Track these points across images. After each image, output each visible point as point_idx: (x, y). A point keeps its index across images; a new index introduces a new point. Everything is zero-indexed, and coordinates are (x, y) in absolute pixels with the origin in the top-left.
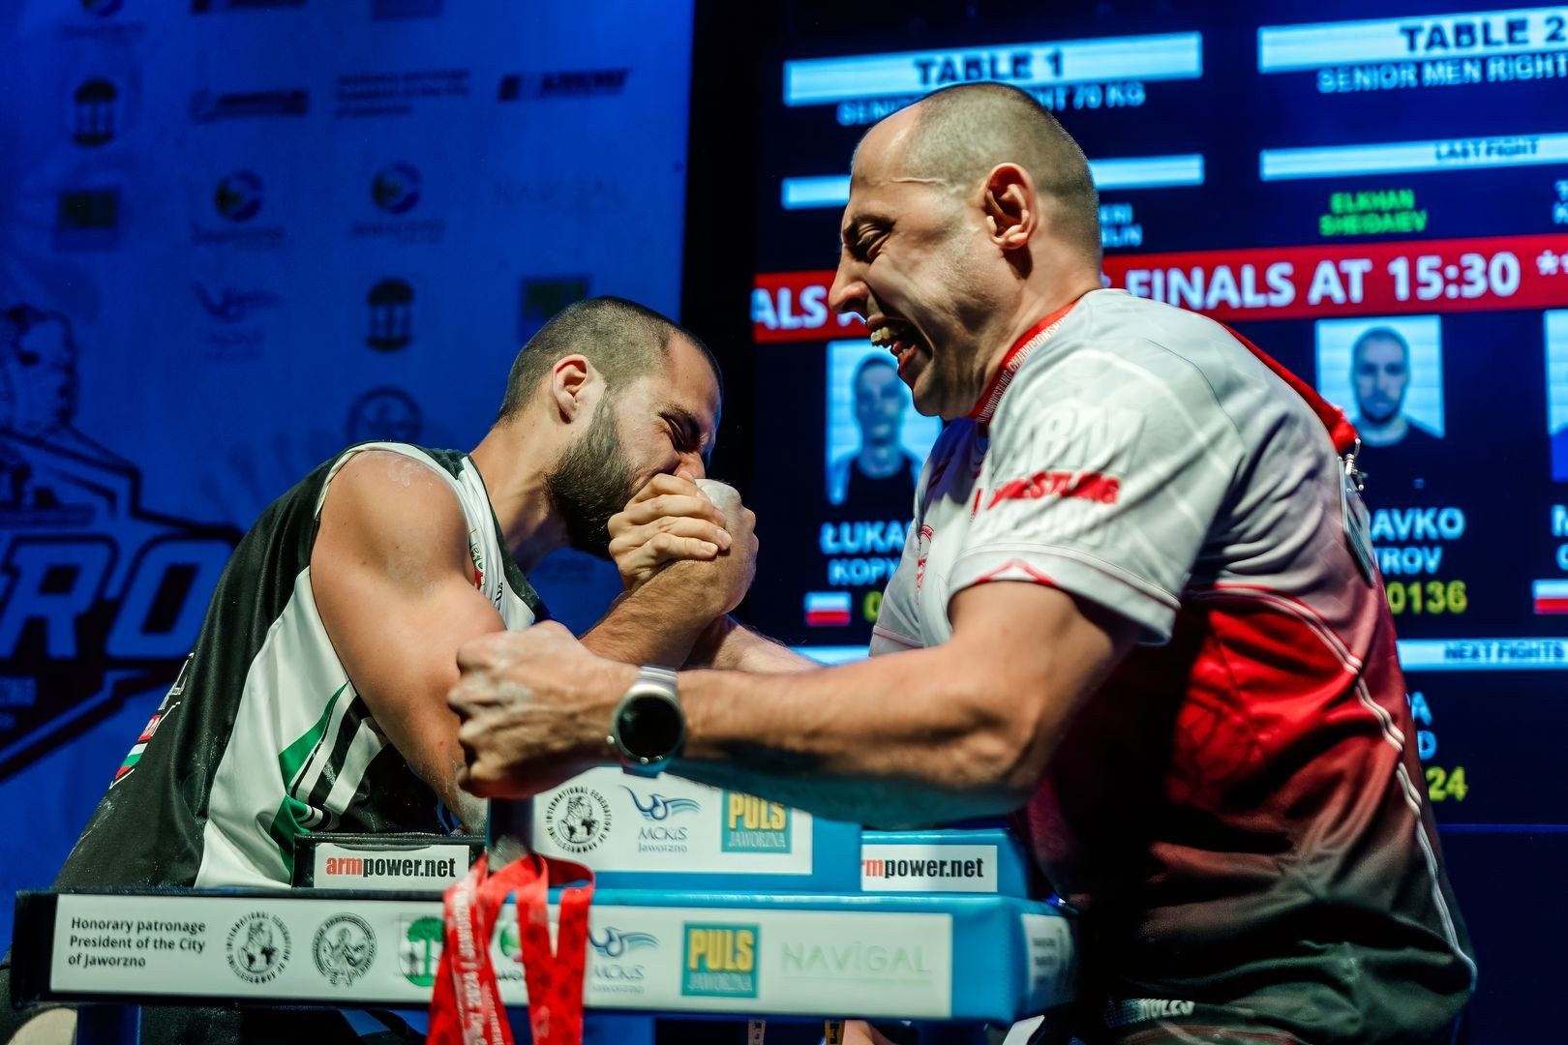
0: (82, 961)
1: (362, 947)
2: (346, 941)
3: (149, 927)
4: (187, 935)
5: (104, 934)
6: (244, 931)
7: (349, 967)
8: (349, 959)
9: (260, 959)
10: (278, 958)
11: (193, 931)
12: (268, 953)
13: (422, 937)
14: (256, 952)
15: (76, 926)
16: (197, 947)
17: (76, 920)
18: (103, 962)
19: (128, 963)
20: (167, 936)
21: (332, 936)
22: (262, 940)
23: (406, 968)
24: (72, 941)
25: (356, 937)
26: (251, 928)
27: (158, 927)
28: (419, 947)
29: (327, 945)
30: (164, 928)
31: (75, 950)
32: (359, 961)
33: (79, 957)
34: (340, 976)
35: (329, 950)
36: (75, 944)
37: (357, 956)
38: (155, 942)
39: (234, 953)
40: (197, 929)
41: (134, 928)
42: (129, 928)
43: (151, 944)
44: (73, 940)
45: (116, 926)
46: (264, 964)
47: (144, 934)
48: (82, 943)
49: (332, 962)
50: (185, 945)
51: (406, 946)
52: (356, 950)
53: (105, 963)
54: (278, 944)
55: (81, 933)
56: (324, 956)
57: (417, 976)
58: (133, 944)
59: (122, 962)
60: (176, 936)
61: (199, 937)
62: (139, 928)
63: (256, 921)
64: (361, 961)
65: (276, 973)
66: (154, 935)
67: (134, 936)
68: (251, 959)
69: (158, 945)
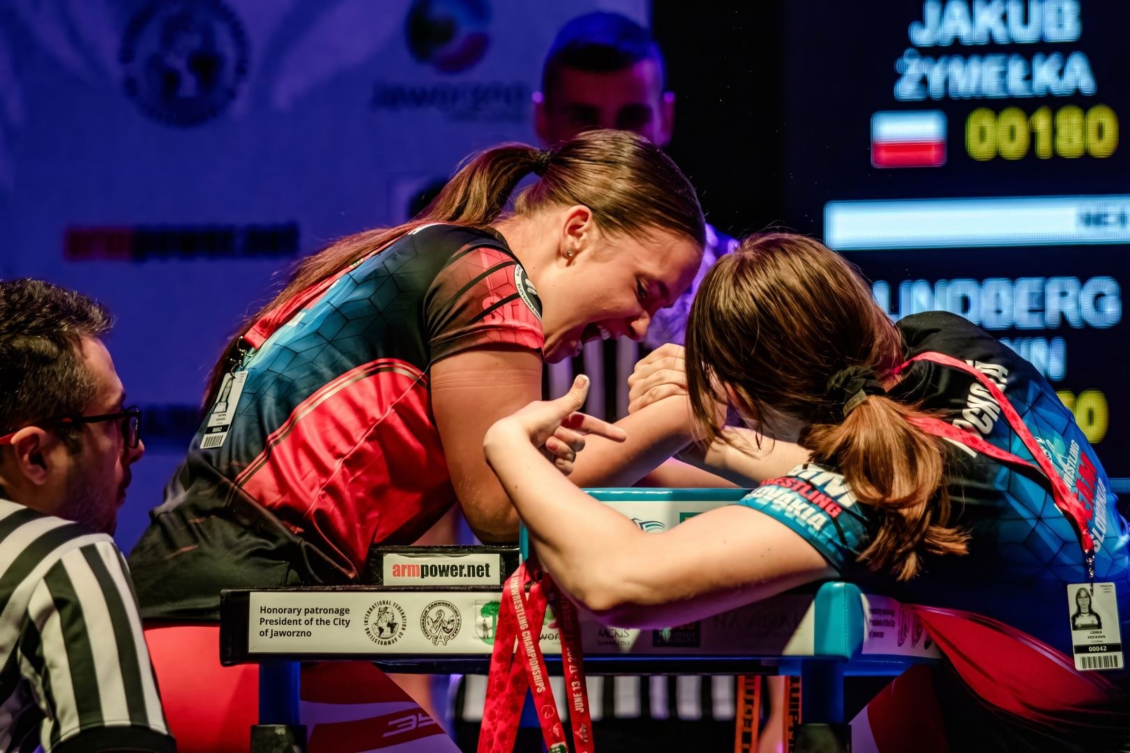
0: (269, 634)
1: (453, 621)
2: (442, 618)
3: (313, 611)
4: (338, 616)
5: (283, 616)
6: (376, 611)
7: (445, 634)
8: (444, 628)
9: (387, 630)
10: (398, 629)
11: (342, 614)
12: (392, 626)
13: (490, 614)
14: (384, 625)
15: (263, 611)
16: (345, 622)
17: (263, 608)
18: (282, 634)
19: (300, 634)
20: (325, 617)
21: (433, 614)
22: (388, 618)
23: (481, 633)
24: (261, 622)
25: (448, 614)
26: (379, 611)
27: (318, 611)
28: (490, 620)
29: (429, 619)
30: (322, 611)
31: (264, 627)
32: (452, 630)
33: (266, 632)
34: (438, 639)
35: (431, 624)
36: (264, 623)
37: (450, 627)
38: (317, 620)
39: (369, 626)
40: (344, 612)
41: (303, 612)
42: (299, 612)
43: (314, 622)
44: (262, 620)
45: (290, 611)
46: (389, 633)
47: (309, 616)
48: (268, 622)
49: (434, 631)
50: (337, 622)
51: (480, 619)
52: (449, 623)
53: (284, 635)
54: (398, 619)
55: (267, 616)
56: (428, 627)
57: (488, 638)
58: (302, 622)
59: (295, 634)
60: (331, 617)
61: (346, 617)
62: (305, 613)
63: (383, 606)
64: (452, 629)
65: (398, 638)
66: (316, 616)
67: (303, 617)
68: (381, 630)
69: (319, 622)
